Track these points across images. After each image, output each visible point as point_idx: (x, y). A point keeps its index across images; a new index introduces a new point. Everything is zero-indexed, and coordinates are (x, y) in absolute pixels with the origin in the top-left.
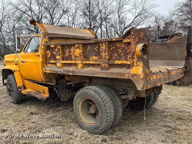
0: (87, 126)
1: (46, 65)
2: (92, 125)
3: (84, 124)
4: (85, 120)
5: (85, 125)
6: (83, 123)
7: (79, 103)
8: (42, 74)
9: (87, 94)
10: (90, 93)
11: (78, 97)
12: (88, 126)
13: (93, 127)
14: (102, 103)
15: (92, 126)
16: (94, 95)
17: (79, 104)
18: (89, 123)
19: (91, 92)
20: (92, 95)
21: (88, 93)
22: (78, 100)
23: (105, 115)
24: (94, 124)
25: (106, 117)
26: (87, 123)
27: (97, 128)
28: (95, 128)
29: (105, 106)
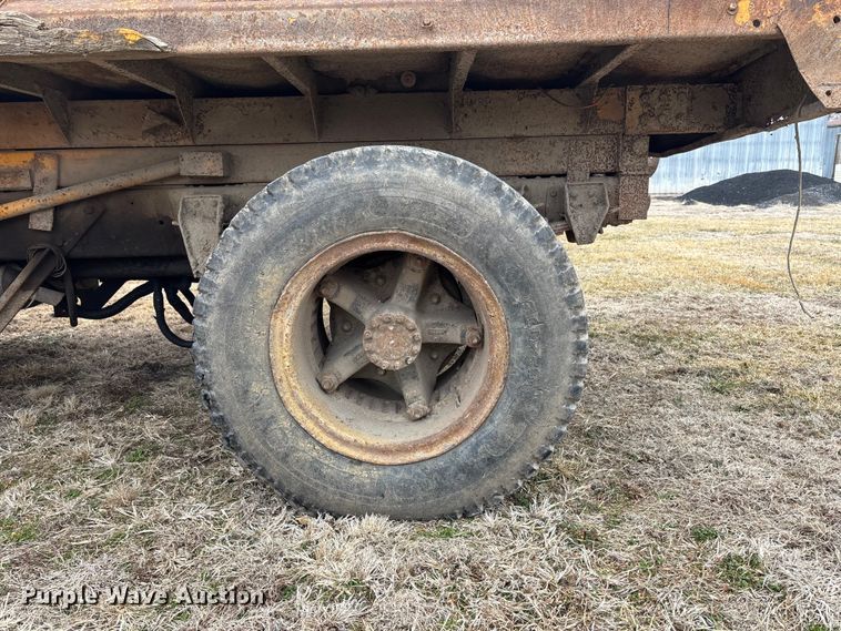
0: (375, 473)
2: (420, 455)
3: (347, 469)
4: (345, 435)
5: (356, 470)
6: (330, 461)
7: (270, 302)
9: (381, 203)
10: (411, 194)
11: (273, 245)
12: (389, 471)
13: (442, 472)
14: (541, 253)
15: (429, 465)
16: (453, 200)
17: (275, 307)
18: (385, 451)
19: (418, 181)
20: (438, 201)
21: (383, 193)
22: (270, 276)
23: (563, 347)
24: (445, 437)
25: (569, 359)
26: (366, 457)
27: (491, 461)
28: (463, 469)
29: (560, 277)
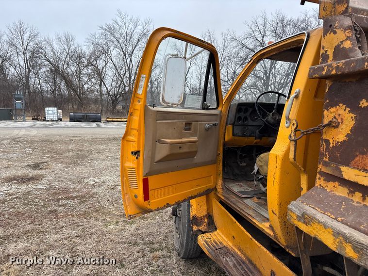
1: (311, 184)
8: (277, 212)
